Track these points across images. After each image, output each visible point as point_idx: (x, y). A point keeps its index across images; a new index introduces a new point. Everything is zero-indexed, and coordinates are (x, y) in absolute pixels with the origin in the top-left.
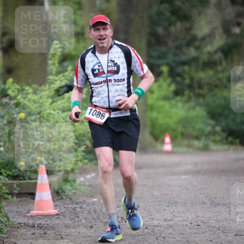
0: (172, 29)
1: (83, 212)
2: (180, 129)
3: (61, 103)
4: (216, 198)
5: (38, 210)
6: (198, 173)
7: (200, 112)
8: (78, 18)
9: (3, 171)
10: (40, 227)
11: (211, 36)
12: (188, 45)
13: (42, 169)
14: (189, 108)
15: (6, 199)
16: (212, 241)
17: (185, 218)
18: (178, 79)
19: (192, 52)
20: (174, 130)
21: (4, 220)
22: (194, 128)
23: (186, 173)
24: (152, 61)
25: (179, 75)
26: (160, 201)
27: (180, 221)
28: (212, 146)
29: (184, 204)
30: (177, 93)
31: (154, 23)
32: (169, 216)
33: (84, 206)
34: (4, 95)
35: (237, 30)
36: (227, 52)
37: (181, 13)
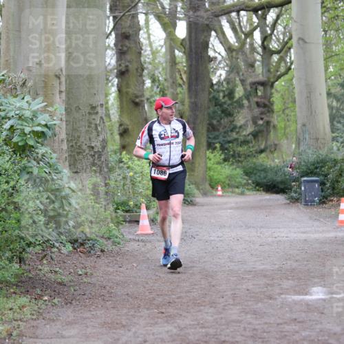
0: (222, 121)
2: (227, 182)
4: (248, 223)
5: (141, 231)
6: (237, 208)
7: (239, 171)
9: (120, 207)
10: (142, 241)
11: (245, 125)
12: (232, 131)
13: (143, 206)
14: (233, 169)
15: (122, 224)
16: (245, 249)
17: (230, 236)
18: (226, 151)
19: (234, 135)
20: (224, 183)
21: (121, 237)
22: (235, 181)
23: (231, 209)
24: (210, 140)
25: (226, 149)
26: (215, 225)
27: (227, 237)
28: (247, 192)
29: (230, 227)
30: (225, 160)
31: (211, 117)
32: (220, 234)
34: (121, 161)
35: (261, 122)
36: (255, 135)
37: (227, 112)
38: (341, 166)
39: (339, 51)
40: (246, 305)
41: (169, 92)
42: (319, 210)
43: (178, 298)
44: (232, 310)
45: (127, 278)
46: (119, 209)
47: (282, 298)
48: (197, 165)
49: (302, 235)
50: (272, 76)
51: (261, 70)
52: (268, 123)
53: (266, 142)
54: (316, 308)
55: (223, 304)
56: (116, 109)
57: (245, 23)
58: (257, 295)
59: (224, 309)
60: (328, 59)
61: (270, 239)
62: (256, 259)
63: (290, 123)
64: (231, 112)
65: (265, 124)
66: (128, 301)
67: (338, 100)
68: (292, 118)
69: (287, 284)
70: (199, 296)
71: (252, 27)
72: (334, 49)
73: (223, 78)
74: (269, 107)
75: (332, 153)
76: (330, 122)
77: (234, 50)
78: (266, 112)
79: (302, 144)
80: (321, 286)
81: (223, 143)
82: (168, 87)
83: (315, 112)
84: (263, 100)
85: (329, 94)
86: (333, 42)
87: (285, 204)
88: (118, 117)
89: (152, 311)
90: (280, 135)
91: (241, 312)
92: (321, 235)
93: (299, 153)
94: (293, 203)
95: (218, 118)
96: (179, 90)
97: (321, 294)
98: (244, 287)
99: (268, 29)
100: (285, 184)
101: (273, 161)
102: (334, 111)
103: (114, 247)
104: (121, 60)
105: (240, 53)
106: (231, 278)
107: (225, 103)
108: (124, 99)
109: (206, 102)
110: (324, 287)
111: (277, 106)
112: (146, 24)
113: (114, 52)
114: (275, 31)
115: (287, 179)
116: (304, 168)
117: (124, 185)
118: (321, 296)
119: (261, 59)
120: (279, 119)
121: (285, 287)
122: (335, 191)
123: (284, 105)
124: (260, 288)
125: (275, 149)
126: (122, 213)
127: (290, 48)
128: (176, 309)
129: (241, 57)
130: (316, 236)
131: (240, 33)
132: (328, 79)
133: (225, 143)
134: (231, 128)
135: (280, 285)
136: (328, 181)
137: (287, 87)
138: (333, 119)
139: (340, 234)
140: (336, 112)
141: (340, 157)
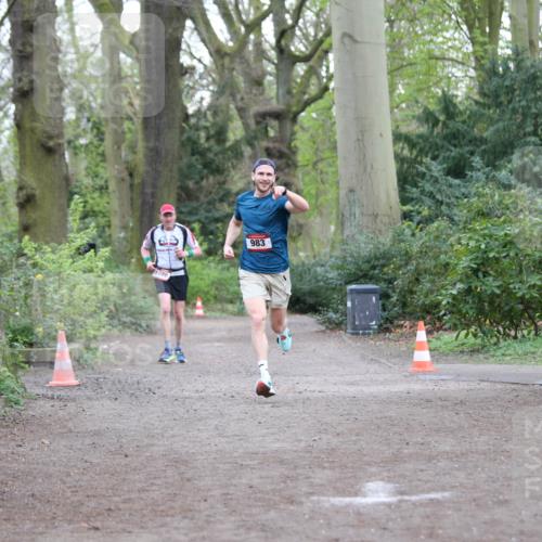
0: (204, 183)
1: (106, 383)
2: (213, 292)
3: (84, 262)
5: (58, 380)
6: (232, 340)
8: (101, 170)
9: (19, 337)
10: (60, 398)
12: (221, 200)
13: (62, 334)
14: (223, 269)
15: (23, 368)
16: (246, 413)
17: (219, 389)
18: (211, 237)
19: (226, 208)
20: (207, 293)
21: (21, 390)
22: (228, 291)
23: (219, 341)
24: (182, 217)
25: (212, 233)
27: (213, 392)
29: (218, 374)
30: (209, 253)
31: (184, 176)
32: (200, 387)
33: (107, 376)
34: (20, 254)
37: (214, 166)
38: (418, 264)
39: (415, 58)
40: (246, 515)
41: (108, 130)
42: (380, 343)
43: (125, 502)
44: (222, 522)
45: (32, 466)
46: (17, 341)
47: (312, 502)
49: (348, 388)
50: (294, 101)
51: (275, 91)
54: (373, 519)
55: (207, 513)
56: (12, 159)
57: (246, 6)
58: (267, 497)
59: (208, 522)
60: (394, 72)
61: (290, 395)
62: (266, 431)
63: (327, 186)
66: (34, 508)
67: (412, 145)
68: (330, 178)
69: (320, 476)
70: (163, 498)
71: (259, 14)
72: (406, 54)
73: (205, 104)
74: (289, 159)
76: (399, 185)
77: (226, 54)
78: (283, 166)
79: (347, 224)
80: (382, 480)
81: (206, 222)
82: (106, 120)
83: (372, 167)
84: (277, 145)
85: (398, 137)
86: (403, 42)
87: (317, 332)
88: (15, 173)
89: (77, 526)
91: (238, 527)
92: (381, 387)
93: (343, 240)
94: (331, 329)
95: (197, 177)
96: (127, 124)
97: (381, 494)
98: (244, 481)
99: (287, 16)
100: (317, 297)
101: (296, 254)
102: (406, 166)
103: (7, 409)
104: (22, 70)
105: (238, 60)
106: (221, 466)
107: (209, 149)
108: (27, 142)
109: (176, 147)
110: (389, 481)
111: (304, 155)
112: (66, 4)
113: (8, 55)
114: (301, 21)
115: (321, 287)
116: (352, 268)
117: (26, 298)
118: (383, 498)
119: (274, 71)
120: (307, 179)
121: (317, 481)
122: (408, 310)
123: (316, 153)
124: (272, 483)
125: (300, 234)
126: (24, 348)
127: (327, 52)
128: (121, 521)
129: (238, 67)
130: (374, 389)
131: (238, 24)
132: (394, 107)
133: (210, 223)
134: (220, 195)
135: (308, 478)
136: (394, 292)
137: (321, 122)
138: (404, 180)
139: (416, 387)
140: (409, 168)
141: (415, 249)
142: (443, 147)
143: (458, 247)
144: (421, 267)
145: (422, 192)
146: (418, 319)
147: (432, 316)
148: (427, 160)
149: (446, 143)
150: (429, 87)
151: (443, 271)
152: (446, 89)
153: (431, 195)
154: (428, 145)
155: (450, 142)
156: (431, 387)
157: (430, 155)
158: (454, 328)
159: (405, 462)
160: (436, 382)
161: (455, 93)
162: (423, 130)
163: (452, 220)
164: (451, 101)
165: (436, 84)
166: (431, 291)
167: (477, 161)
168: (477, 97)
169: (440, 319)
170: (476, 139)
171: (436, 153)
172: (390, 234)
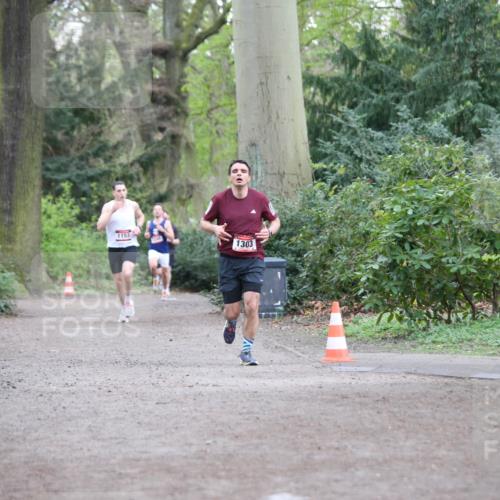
0: (75, 133)
2: (85, 265)
4: (132, 355)
11: (126, 142)
12: (96, 155)
16: (126, 411)
17: (92, 382)
18: (84, 199)
19: (101, 165)
24: (49, 175)
25: (84, 194)
26: (59, 360)
27: (85, 386)
29: (91, 364)
30: (82, 218)
31: (51, 125)
32: (71, 380)
35: (159, 137)
36: (147, 164)
37: (87, 113)
38: (331, 234)
42: (289, 329)
48: (20, 228)
49: (247, 381)
50: (183, 36)
51: (161, 24)
52: (175, 138)
53: (171, 181)
61: (179, 390)
63: (223, 139)
64: (96, 113)
65: (168, 141)
67: (326, 90)
68: (228, 128)
69: (215, 487)
75: (315, 205)
76: (310, 139)
78: (170, 115)
80: (290, 491)
81: (77, 181)
83: (278, 117)
84: (163, 88)
85: (309, 80)
90: (199, 165)
92: (288, 381)
95: (67, 126)
98: (124, 494)
100: (210, 271)
101: (186, 221)
102: (318, 115)
106: (96, 475)
110: (297, 494)
111: (196, 102)
115: (214, 259)
120: (199, 130)
121: (211, 493)
122: (319, 288)
123: (210, 99)
125: (191, 197)
130: (279, 383)
132: (305, 44)
133: (83, 181)
134: (95, 149)
135: (200, 489)
136: (303, 266)
137: (217, 63)
138: (315, 133)
139: (330, 380)
140: (322, 117)
141: (329, 215)
142: (362, 92)
143: (379, 213)
144: (336, 236)
145: (338, 147)
146: (332, 299)
147: (348, 294)
148: (343, 108)
149: (366, 88)
150: (346, 20)
151: (362, 242)
152: (366, 23)
153: (349, 151)
154: (345, 90)
155: (371, 87)
156: (347, 380)
157: (347, 102)
158: (376, 309)
159: (316, 470)
160: (353, 374)
161: (378, 27)
162: (340, 72)
163: (373, 180)
164: (373, 38)
165: (355, 17)
166: (348, 266)
167: (403, 109)
168: (404, 33)
169: (358, 299)
170: (402, 83)
171: (355, 99)
172: (299, 197)
